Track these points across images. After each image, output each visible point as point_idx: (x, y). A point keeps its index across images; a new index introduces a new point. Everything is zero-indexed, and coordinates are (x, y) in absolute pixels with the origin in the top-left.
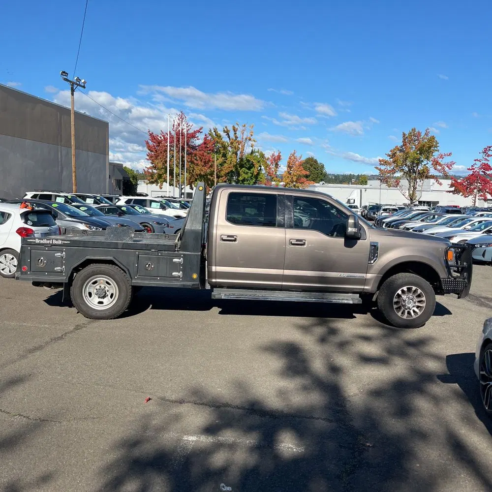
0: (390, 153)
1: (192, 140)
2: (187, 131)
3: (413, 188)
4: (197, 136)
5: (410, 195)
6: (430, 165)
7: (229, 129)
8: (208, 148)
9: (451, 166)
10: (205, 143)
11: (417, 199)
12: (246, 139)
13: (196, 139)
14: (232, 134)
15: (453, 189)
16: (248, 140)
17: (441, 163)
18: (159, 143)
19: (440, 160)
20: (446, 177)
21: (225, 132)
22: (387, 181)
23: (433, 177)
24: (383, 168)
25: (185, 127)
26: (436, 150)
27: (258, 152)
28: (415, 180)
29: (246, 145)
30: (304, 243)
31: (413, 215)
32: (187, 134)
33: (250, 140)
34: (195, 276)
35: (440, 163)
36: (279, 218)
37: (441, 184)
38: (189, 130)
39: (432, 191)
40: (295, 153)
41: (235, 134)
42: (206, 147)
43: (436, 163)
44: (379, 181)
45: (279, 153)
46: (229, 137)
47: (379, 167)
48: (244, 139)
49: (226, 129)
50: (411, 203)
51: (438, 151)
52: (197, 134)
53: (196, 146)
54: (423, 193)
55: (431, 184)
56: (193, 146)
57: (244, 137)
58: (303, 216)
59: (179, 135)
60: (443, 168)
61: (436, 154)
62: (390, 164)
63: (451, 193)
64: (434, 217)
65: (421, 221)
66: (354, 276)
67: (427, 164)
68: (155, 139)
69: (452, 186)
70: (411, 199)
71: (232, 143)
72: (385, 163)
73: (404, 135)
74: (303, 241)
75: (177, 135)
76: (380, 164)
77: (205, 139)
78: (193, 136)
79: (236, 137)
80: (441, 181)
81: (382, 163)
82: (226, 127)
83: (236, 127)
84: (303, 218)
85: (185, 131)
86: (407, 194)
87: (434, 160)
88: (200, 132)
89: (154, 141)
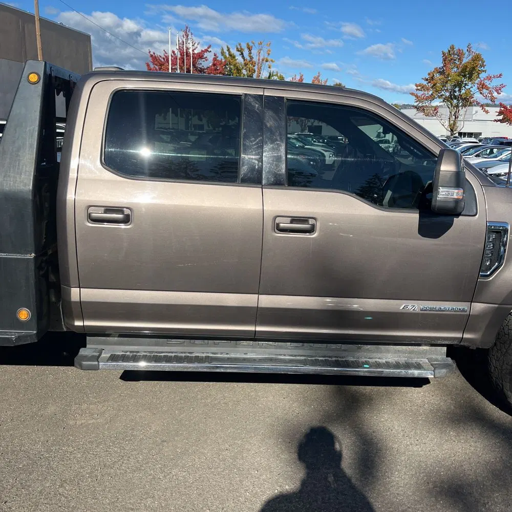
0: (427, 77)
1: (200, 61)
2: (193, 51)
3: (454, 117)
4: (205, 56)
5: (450, 125)
6: (474, 89)
7: (243, 47)
8: (218, 70)
9: (500, 90)
10: (214, 65)
11: (458, 130)
12: (263, 60)
13: (204, 60)
14: (246, 53)
15: (501, 117)
16: (264, 61)
17: (489, 86)
18: (161, 65)
19: (487, 83)
20: (493, 103)
21: (238, 51)
22: (424, 110)
23: (478, 104)
24: (420, 93)
25: (190, 46)
26: (483, 71)
27: (277, 75)
28: (457, 106)
29: (262, 68)
30: (313, 227)
31: (462, 149)
32: (193, 54)
33: (267, 61)
34: (24, 314)
35: (486, 86)
36: (248, 158)
37: (487, 112)
38: (195, 49)
39: (474, 120)
40: (319, 76)
41: (250, 53)
42: (216, 70)
43: (482, 86)
44: (415, 110)
45: (301, 77)
46: (243, 57)
47: (415, 92)
48: (261, 60)
49: (239, 47)
50: (452, 135)
51: (485, 71)
52: (205, 53)
53: (204, 69)
54: (465, 122)
55: (474, 112)
56: (201, 68)
57: (261, 58)
58: (326, 151)
59: (184, 55)
60: (490, 93)
61: (483, 75)
62: (428, 89)
63: (499, 122)
64: (492, 152)
65: (476, 156)
66: (440, 310)
67: (472, 87)
68: (157, 60)
69: (500, 113)
70: (452, 130)
71: (246, 65)
72: (423, 88)
73: (444, 54)
74: (311, 222)
75: (181, 55)
76: (417, 90)
77: (215, 59)
78: (200, 56)
79: (251, 58)
80: (487, 108)
81: (419, 88)
82: (240, 44)
83: (251, 44)
84: (326, 154)
85: (191, 51)
86: (447, 124)
87: (481, 83)
88: (208, 51)
89: (156, 62)
